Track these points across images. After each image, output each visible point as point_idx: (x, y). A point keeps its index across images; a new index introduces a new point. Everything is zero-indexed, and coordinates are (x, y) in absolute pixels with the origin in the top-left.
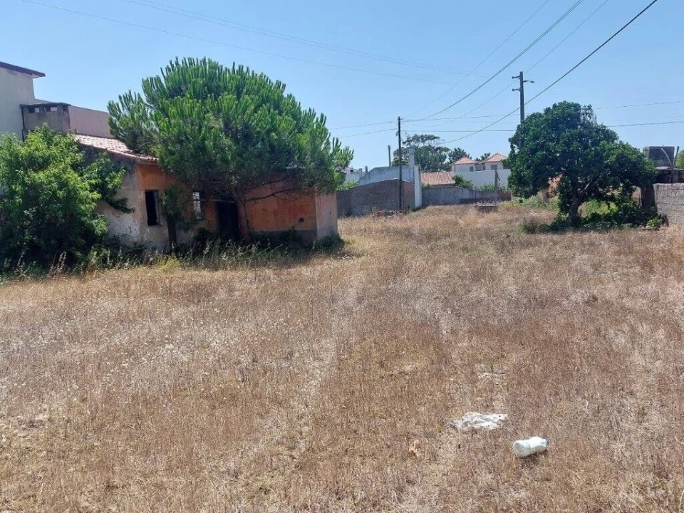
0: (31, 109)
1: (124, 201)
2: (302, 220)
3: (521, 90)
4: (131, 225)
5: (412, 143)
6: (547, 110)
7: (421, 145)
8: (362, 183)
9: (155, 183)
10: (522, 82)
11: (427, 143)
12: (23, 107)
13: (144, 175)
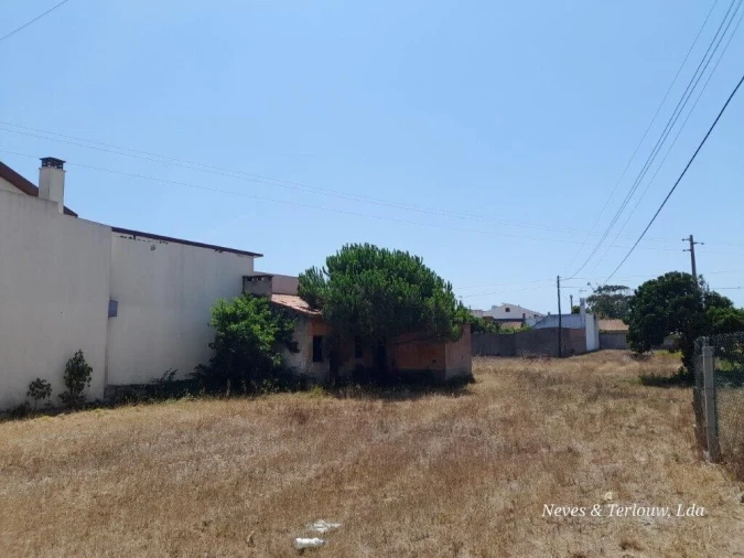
0: (249, 279)
1: (296, 344)
2: (434, 361)
3: (692, 250)
4: (300, 361)
5: (604, 292)
6: (660, 278)
7: (612, 294)
8: (538, 327)
9: (322, 331)
10: (692, 244)
11: (617, 292)
12: (244, 277)
13: (314, 325)
